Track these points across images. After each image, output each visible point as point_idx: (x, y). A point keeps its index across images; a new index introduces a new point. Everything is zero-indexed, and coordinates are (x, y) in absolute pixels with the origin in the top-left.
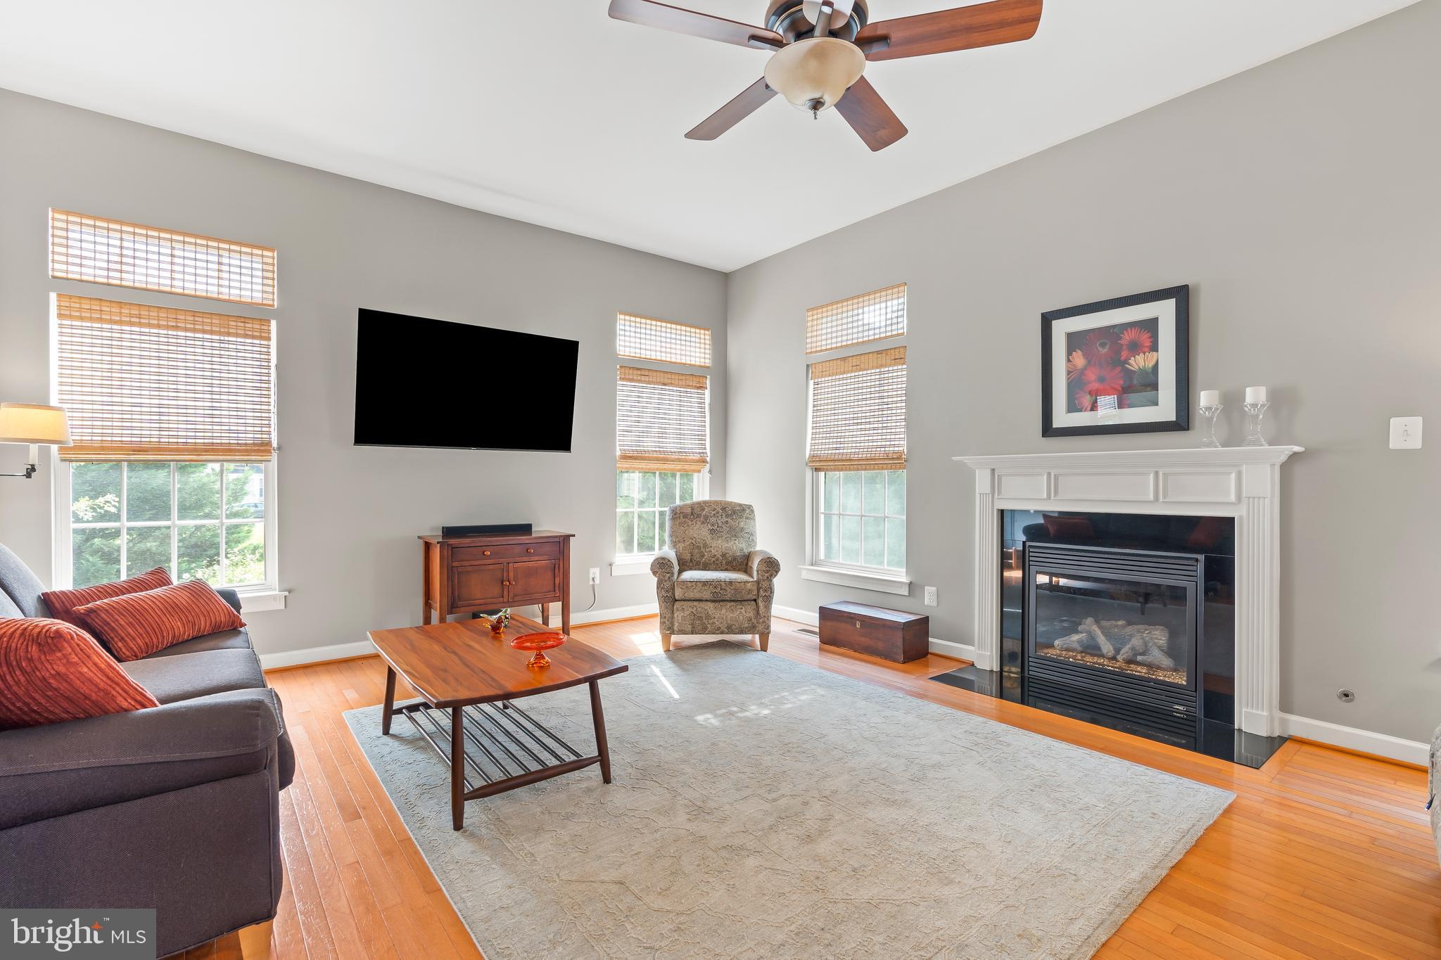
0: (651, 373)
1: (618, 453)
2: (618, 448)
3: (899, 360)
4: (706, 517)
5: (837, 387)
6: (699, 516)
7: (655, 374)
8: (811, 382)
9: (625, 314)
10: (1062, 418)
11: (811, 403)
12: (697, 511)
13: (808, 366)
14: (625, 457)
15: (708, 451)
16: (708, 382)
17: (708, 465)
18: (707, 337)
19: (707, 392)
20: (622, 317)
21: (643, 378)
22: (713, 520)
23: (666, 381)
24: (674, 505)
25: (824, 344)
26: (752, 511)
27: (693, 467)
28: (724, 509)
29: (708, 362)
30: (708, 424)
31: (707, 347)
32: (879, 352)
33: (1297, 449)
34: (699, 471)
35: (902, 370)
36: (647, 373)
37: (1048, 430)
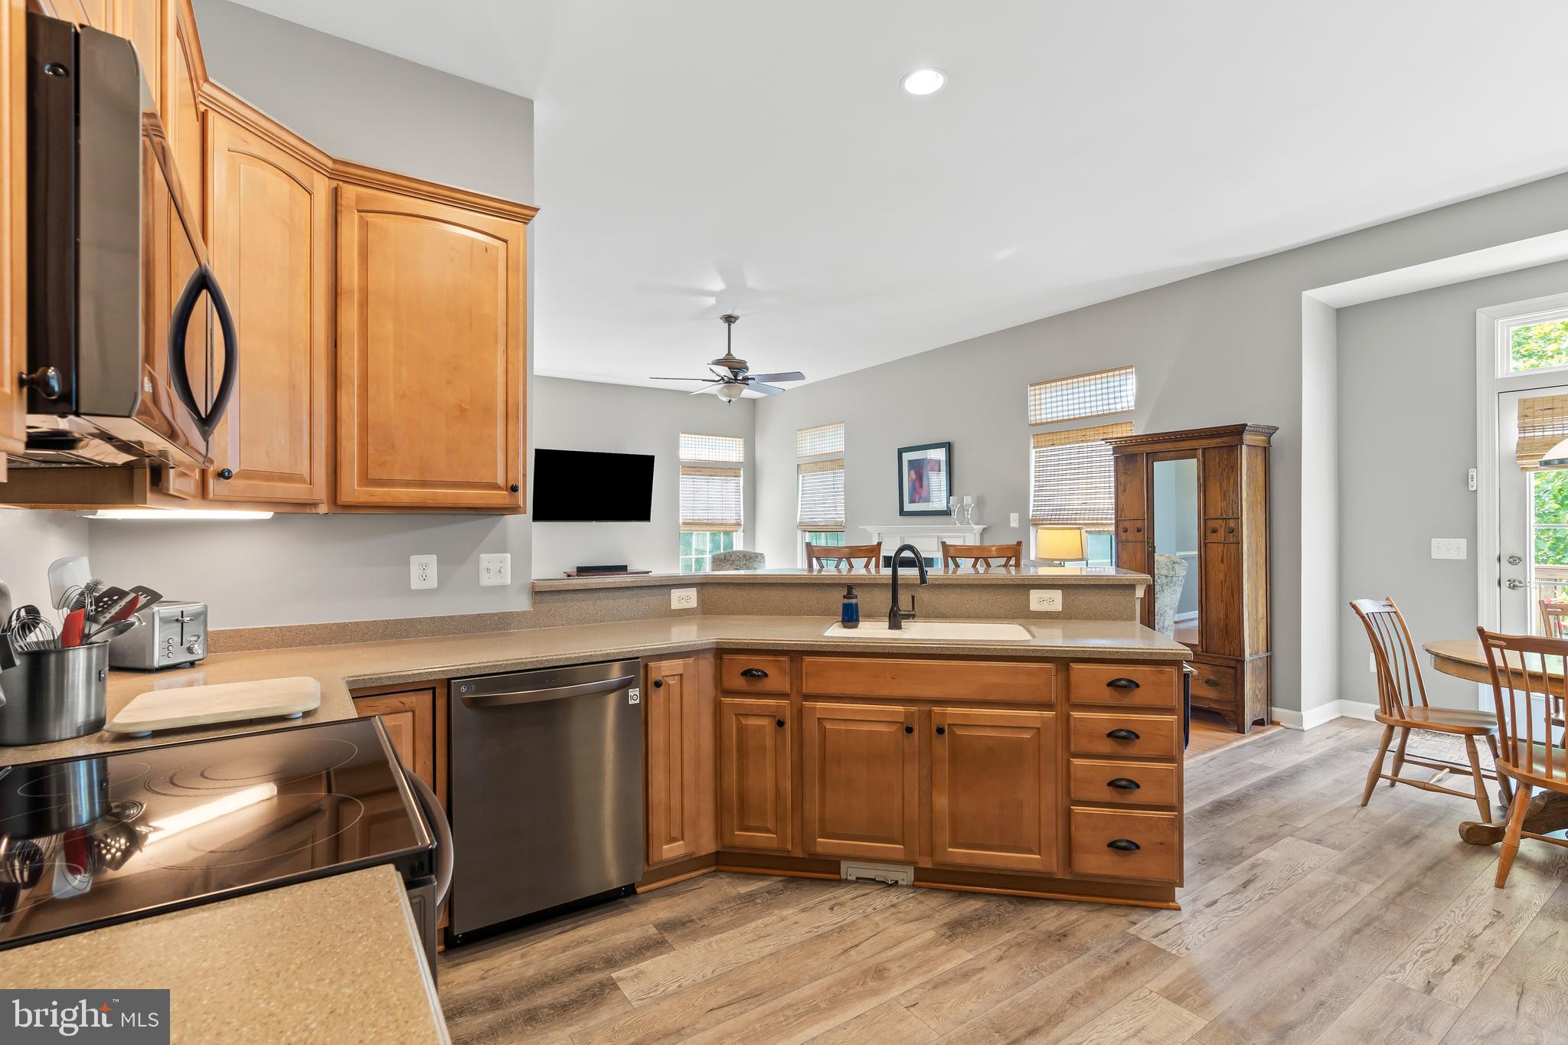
0: (702, 470)
1: (681, 521)
2: (681, 518)
3: (841, 466)
4: (733, 561)
5: (810, 481)
6: (729, 560)
7: (704, 470)
8: (801, 476)
9: (685, 433)
10: (908, 507)
11: (800, 492)
12: (728, 557)
13: (798, 465)
14: (685, 524)
15: (742, 518)
16: (742, 472)
17: (742, 527)
18: (741, 443)
19: (741, 479)
20: (683, 435)
21: (697, 473)
22: (737, 563)
23: (713, 474)
24: (718, 552)
25: (809, 453)
26: (763, 557)
27: (732, 529)
28: (744, 556)
29: (742, 460)
30: (742, 500)
31: (741, 449)
32: (832, 461)
33: (985, 526)
34: (737, 531)
35: (842, 472)
36: (699, 469)
37: (902, 513)
